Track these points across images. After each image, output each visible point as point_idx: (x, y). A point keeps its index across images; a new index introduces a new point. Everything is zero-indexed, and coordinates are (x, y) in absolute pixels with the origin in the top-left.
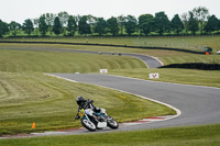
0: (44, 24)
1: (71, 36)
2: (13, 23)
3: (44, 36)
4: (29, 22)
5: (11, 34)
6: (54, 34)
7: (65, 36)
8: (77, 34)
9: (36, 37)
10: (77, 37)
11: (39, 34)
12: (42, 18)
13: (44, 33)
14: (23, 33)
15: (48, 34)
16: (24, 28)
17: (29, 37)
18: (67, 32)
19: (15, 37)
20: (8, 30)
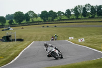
0: (77, 11)
1: (93, 17)
2: (59, 12)
3: (77, 18)
4: (68, 11)
5: (59, 19)
6: (83, 17)
7: (90, 18)
8: (96, 16)
9: (73, 19)
10: (96, 18)
11: (75, 17)
12: (76, 8)
13: (77, 17)
14: (65, 18)
15: (80, 17)
16: (65, 15)
17: (69, 19)
18: (90, 16)
19: (61, 20)
20: (56, 16)
